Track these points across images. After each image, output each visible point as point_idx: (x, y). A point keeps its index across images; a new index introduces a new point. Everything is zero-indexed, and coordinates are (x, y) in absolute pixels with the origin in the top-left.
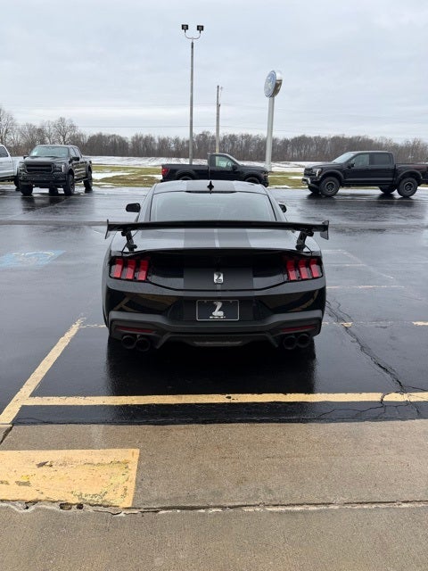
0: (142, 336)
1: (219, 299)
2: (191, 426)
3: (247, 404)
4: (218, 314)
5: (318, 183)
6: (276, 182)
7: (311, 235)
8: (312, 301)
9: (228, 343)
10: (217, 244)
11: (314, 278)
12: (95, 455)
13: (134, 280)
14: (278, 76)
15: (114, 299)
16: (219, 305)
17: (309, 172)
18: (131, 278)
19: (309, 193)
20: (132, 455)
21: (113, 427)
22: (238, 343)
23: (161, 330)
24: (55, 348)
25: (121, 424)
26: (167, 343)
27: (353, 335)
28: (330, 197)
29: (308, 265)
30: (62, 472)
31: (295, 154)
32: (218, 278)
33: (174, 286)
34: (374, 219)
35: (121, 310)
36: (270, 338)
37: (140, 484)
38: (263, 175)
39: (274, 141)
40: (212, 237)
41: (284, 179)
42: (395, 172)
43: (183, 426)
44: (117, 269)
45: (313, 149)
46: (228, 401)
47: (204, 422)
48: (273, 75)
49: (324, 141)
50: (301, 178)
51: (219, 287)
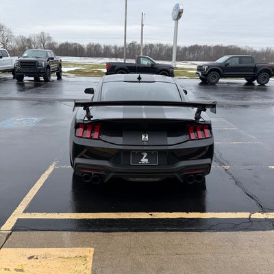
0: (95, 174)
1: (145, 151)
2: (127, 233)
3: (162, 219)
4: (144, 160)
5: (206, 75)
6: (179, 74)
7: (205, 110)
8: (205, 152)
9: (151, 179)
10: (144, 116)
11: (206, 138)
12: (66, 252)
13: (91, 138)
14: (181, 7)
15: (77, 150)
16: (145, 155)
17: (200, 68)
18: (89, 137)
19: (200, 81)
20: (89, 252)
21: (76, 233)
22: (157, 179)
23: (108, 171)
24: (39, 181)
25: (82, 231)
26: (112, 178)
27: (230, 174)
28: (214, 84)
29: (202, 130)
30: (44, 262)
31: (191, 56)
32: (145, 138)
33: (116, 142)
34: (242, 98)
35: (82, 157)
36: (178, 176)
37: (95, 271)
38: (171, 70)
39: (178, 48)
40: (141, 111)
41: (184, 72)
42: (255, 68)
43: (122, 233)
44: (80, 131)
45: (202, 53)
46: (150, 217)
47: (136, 231)
48: (177, 6)
49: (210, 48)
50: (195, 72)
51: (145, 144)
